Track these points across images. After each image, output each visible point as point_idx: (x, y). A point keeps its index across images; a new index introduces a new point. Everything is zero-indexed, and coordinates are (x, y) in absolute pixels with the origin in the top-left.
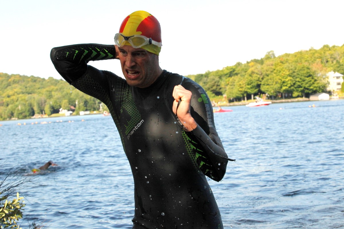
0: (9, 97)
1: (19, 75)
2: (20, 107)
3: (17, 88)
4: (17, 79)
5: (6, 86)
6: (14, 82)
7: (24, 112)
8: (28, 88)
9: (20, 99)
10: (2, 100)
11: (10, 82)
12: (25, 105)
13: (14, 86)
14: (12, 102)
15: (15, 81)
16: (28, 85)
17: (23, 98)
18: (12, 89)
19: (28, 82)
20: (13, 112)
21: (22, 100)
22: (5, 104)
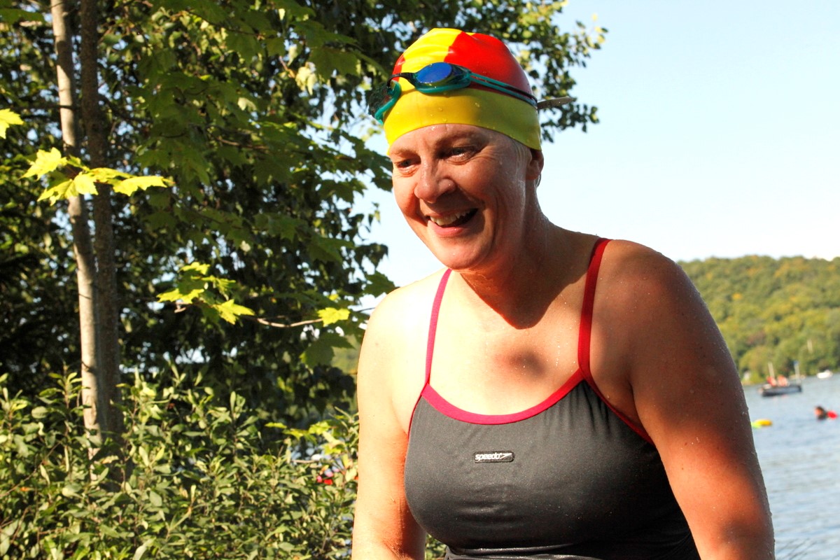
0: (778, 318)
1: (801, 258)
2: (810, 346)
3: (800, 294)
4: (796, 269)
5: (767, 290)
6: (790, 278)
7: (824, 357)
8: (829, 293)
9: (809, 323)
10: (761, 329)
11: (778, 280)
12: (823, 338)
13: (789, 288)
14: (788, 332)
15: (792, 275)
16: (829, 283)
17: (818, 319)
18: (786, 297)
19: (828, 275)
20: (793, 358)
21: (815, 325)
22: (770, 339)
